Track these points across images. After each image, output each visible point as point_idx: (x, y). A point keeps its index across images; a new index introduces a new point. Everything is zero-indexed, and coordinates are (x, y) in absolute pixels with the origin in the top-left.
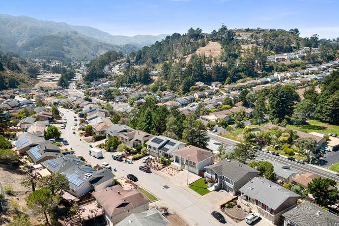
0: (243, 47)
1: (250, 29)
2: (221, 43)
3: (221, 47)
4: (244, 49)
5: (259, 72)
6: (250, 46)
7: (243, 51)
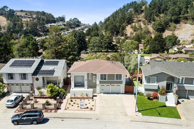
0: (23, 20)
1: (23, 10)
2: (5, 17)
3: (6, 19)
4: (24, 21)
5: (41, 33)
6: (28, 20)
7: (24, 22)
